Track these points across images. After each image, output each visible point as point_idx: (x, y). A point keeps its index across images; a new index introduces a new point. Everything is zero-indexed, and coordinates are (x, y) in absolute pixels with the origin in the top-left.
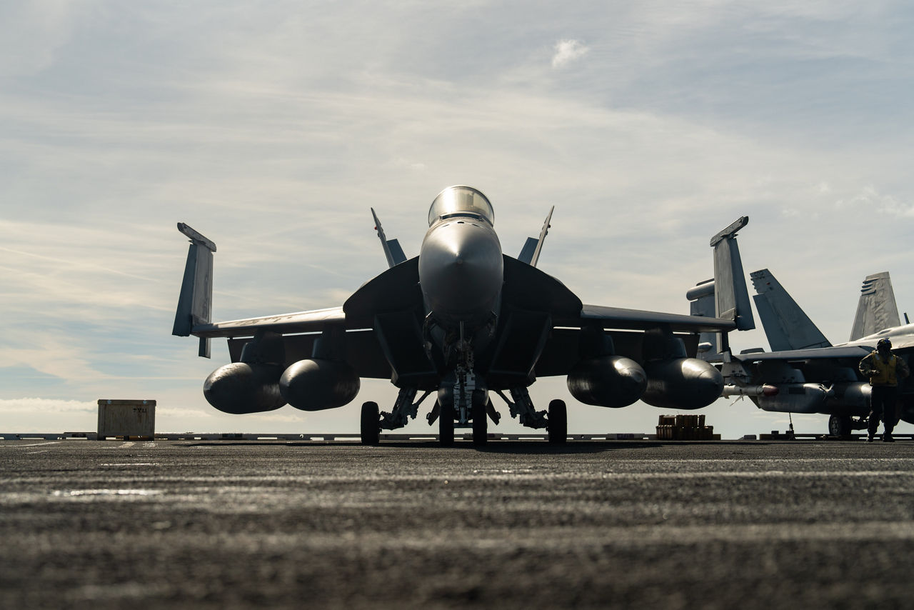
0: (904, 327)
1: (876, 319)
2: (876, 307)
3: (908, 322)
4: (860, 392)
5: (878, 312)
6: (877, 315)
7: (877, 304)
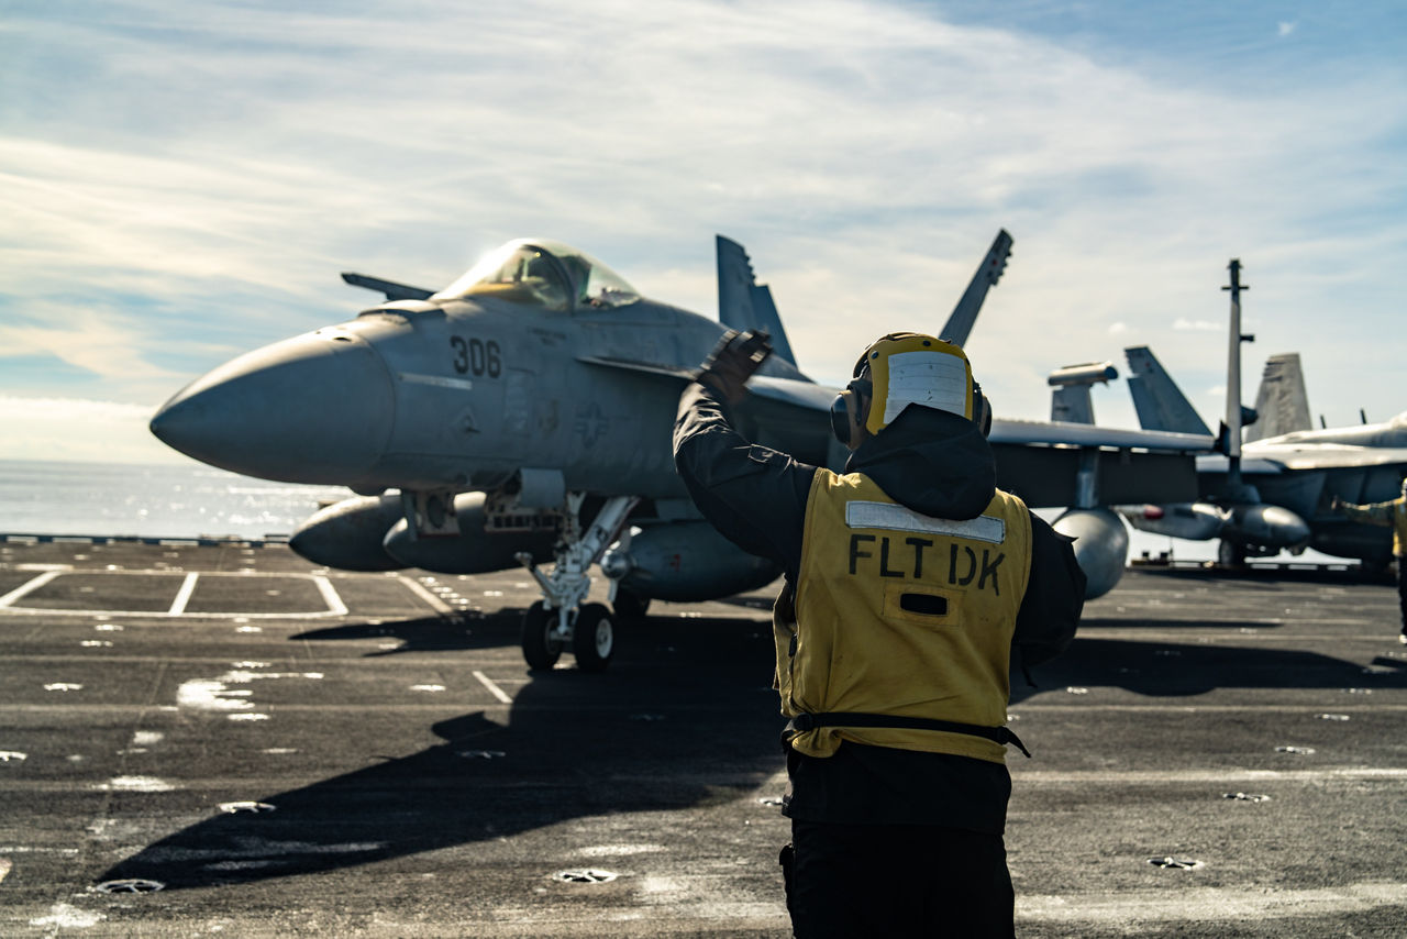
0: (1318, 433)
1: (1280, 413)
2: (1280, 398)
3: (1324, 427)
4: (1262, 519)
5: (1284, 404)
6: (1282, 409)
7: (1283, 394)
